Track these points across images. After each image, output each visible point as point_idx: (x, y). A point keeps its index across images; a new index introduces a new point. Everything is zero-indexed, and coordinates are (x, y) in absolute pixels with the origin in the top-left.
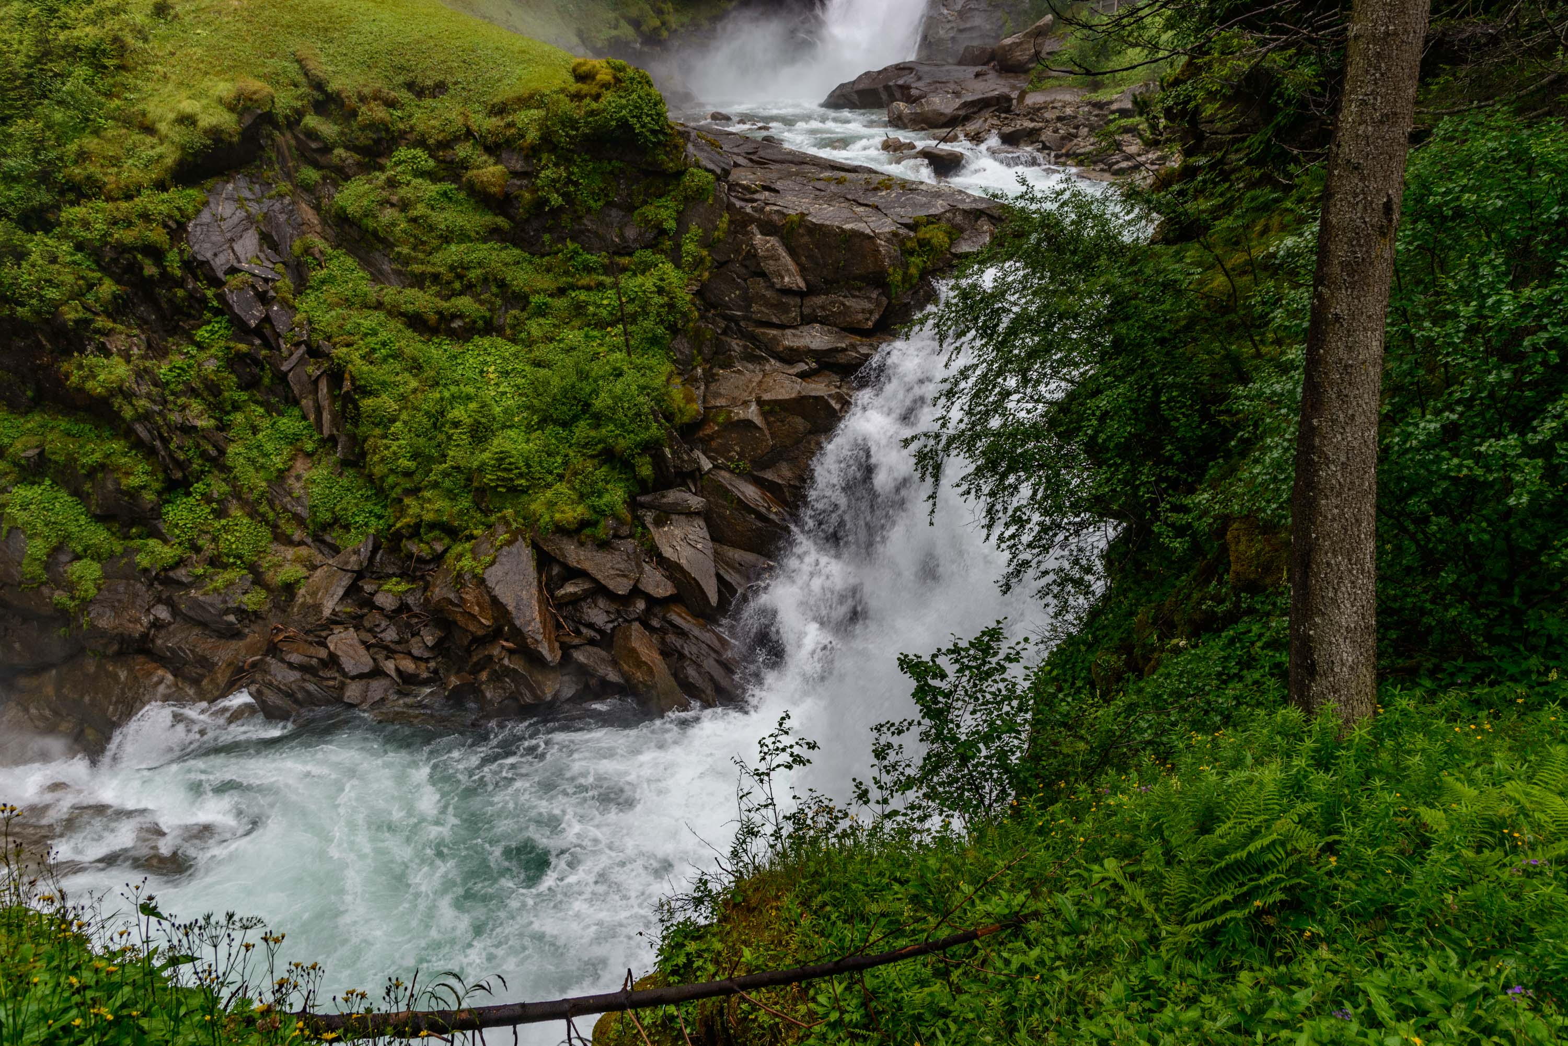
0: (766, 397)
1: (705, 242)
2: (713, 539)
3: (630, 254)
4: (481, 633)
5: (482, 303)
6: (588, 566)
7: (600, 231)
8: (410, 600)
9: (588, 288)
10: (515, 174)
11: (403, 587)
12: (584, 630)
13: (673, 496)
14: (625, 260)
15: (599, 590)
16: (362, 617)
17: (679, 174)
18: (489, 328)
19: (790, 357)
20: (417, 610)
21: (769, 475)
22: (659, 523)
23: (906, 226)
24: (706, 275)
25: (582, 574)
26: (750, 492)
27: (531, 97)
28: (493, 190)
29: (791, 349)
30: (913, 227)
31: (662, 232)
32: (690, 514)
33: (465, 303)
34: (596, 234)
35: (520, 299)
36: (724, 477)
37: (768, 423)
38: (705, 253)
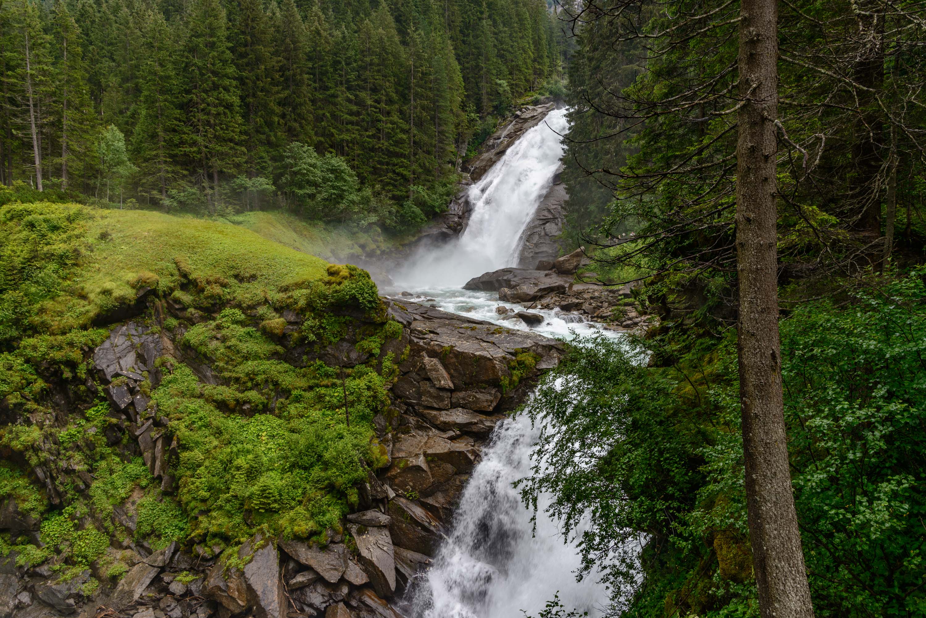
0: (430, 451)
1: (396, 361)
2: (394, 544)
3: (353, 367)
4: (237, 611)
5: (263, 394)
6: (313, 563)
7: (336, 354)
8: (193, 588)
9: (327, 386)
10: (290, 323)
11: (190, 578)
12: (307, 609)
13: (370, 514)
14: (349, 371)
15: (320, 580)
16: (159, 600)
17: (383, 324)
18: (266, 409)
19: (444, 427)
20: (196, 595)
21: (430, 501)
22: (360, 532)
23: (511, 353)
24: (396, 379)
25: (307, 568)
26: (418, 512)
27: (303, 283)
28: (277, 331)
29: (445, 423)
30: (514, 354)
31: (372, 355)
32: (380, 527)
33: (253, 395)
34: (333, 356)
35: (286, 393)
36: (402, 502)
37: (430, 468)
38: (396, 367)
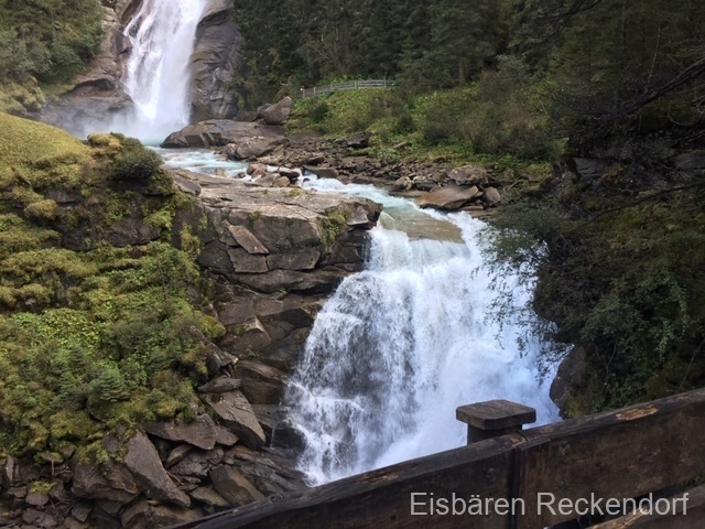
0: (263, 314)
2: (250, 402)
3: (145, 244)
5: (48, 286)
6: (183, 437)
7: (125, 232)
8: (56, 494)
9: (122, 268)
10: (61, 204)
11: (48, 486)
12: (189, 479)
13: (220, 381)
14: (144, 248)
17: (171, 195)
18: (55, 302)
19: (268, 291)
20: (62, 500)
21: (272, 357)
23: (321, 213)
24: (199, 251)
25: (182, 443)
27: (68, 157)
28: (49, 214)
30: (326, 213)
31: (164, 228)
32: (233, 390)
33: (37, 288)
34: (121, 235)
35: (77, 280)
36: (246, 363)
37: (266, 328)
38: (196, 238)
